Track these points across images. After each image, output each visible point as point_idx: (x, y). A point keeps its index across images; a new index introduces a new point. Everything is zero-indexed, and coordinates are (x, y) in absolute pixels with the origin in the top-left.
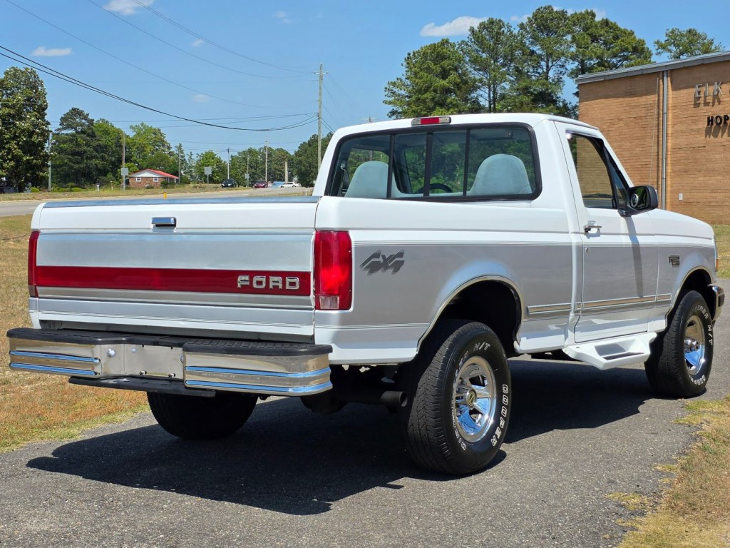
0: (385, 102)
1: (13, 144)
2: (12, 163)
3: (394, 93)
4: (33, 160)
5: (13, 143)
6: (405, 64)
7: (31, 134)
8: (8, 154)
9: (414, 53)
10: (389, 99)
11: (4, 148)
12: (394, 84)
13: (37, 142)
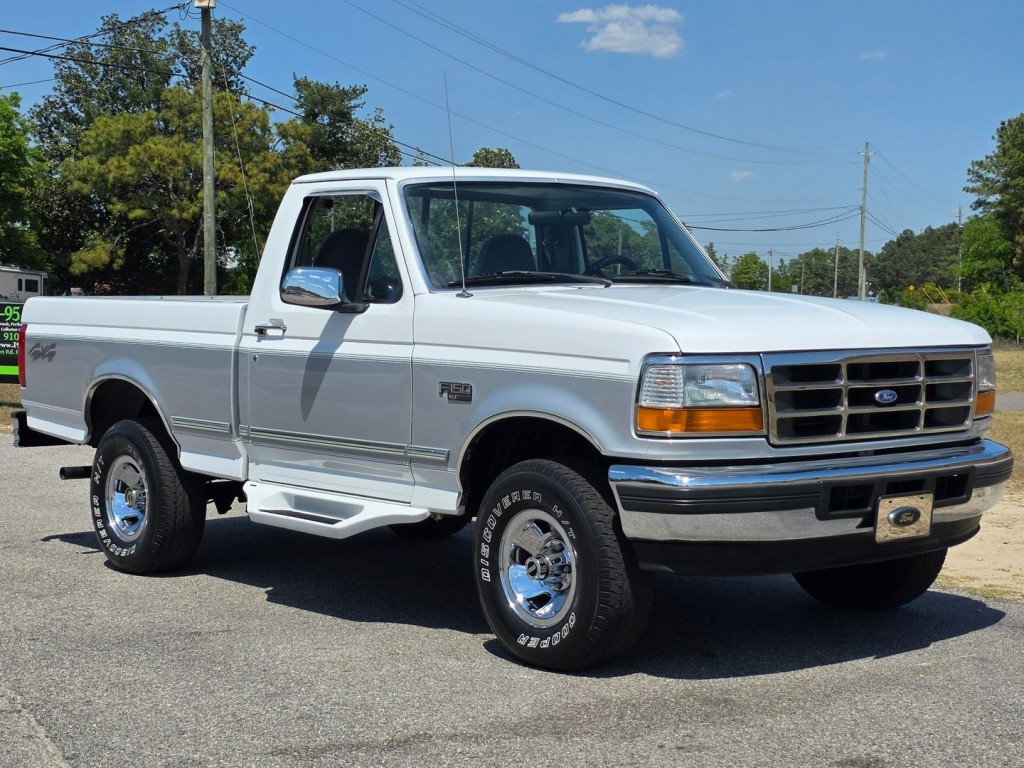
0: (967, 190)
3: (981, 176)
6: (996, 137)
9: (1010, 122)
10: (971, 185)
12: (980, 164)
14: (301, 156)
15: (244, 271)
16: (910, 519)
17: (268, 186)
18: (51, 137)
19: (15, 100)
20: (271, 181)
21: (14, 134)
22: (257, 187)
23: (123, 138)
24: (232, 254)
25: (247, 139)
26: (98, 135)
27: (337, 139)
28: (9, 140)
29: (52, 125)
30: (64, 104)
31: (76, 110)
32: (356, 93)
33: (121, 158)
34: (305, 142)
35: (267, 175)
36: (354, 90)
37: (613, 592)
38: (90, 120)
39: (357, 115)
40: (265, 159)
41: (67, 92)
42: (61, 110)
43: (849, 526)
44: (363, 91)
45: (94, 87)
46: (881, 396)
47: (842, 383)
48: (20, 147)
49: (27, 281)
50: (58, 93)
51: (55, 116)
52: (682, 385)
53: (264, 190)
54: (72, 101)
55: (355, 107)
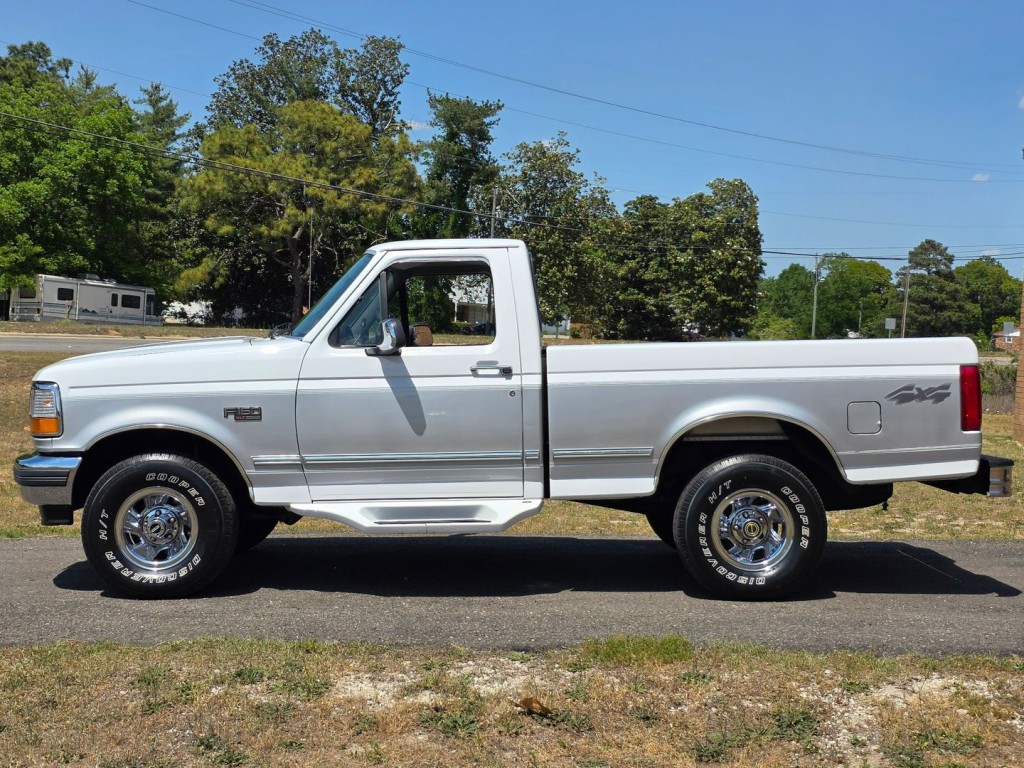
1: (706, 280)
2: (704, 305)
4: (731, 300)
5: (708, 277)
7: (732, 266)
8: (699, 292)
11: (695, 284)
13: (736, 277)
32: (490, 109)
44: (499, 108)
49: (124, 297)
55: (490, 124)
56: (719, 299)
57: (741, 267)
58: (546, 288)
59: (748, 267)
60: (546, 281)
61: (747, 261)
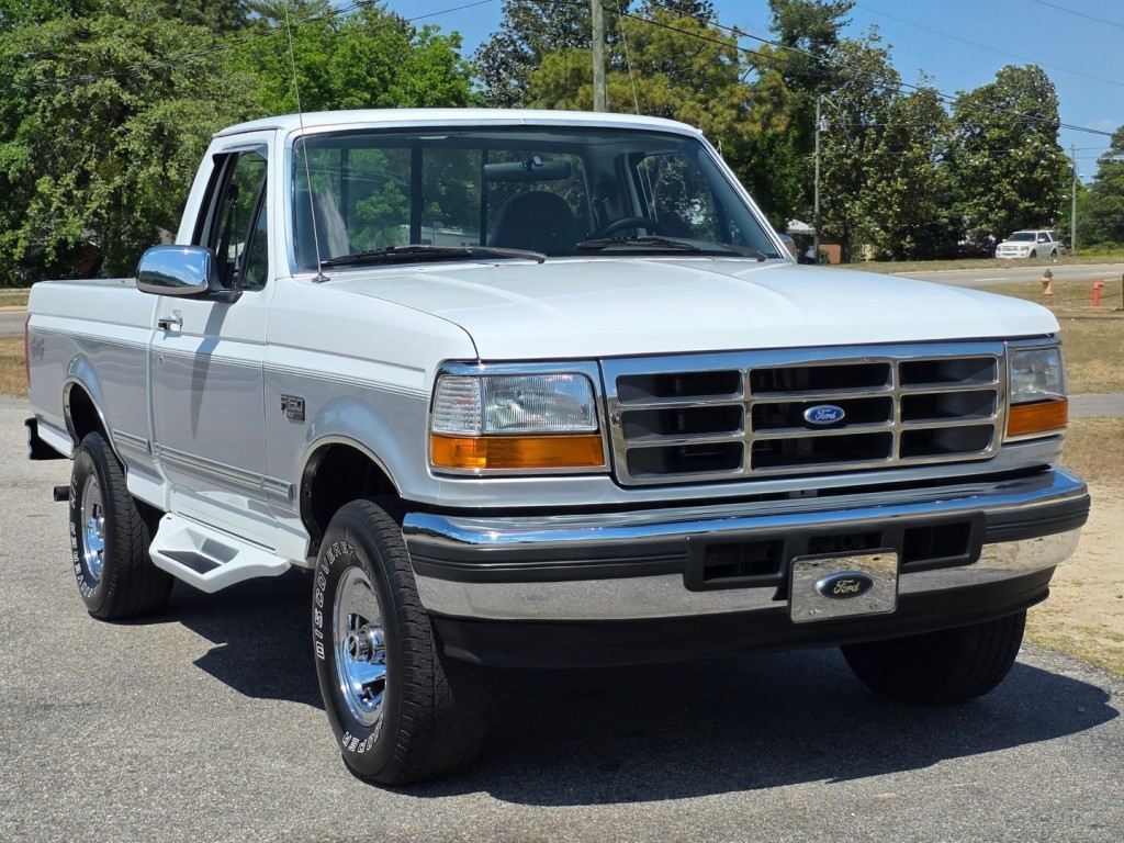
1: (1005, 184)
2: (1003, 213)
4: (1034, 207)
5: (1005, 181)
7: (1033, 166)
8: (997, 199)
11: (991, 190)
13: (1040, 179)
14: (774, 88)
15: (710, 227)
16: (855, 588)
17: (736, 125)
18: (499, 80)
19: (456, 40)
20: (739, 119)
21: (454, 78)
22: (723, 127)
23: (572, 77)
24: (698, 207)
25: (711, 71)
26: (545, 76)
27: (820, 66)
28: (448, 86)
29: (499, 67)
30: (513, 42)
31: (525, 48)
32: (841, 9)
33: (569, 101)
34: (779, 71)
35: (734, 112)
36: (839, 6)
37: (419, 684)
38: (539, 59)
39: (841, 35)
40: (732, 93)
41: (515, 28)
42: (509, 49)
43: (760, 598)
44: (850, 6)
45: (545, 20)
46: (813, 415)
47: (741, 398)
48: (460, 92)
50: (505, 30)
51: (503, 56)
52: (479, 404)
53: (731, 129)
54: (520, 38)
55: (840, 25)
56: (1021, 206)
57: (1043, 167)
58: (875, 205)
59: (1051, 166)
60: (875, 197)
61: (1050, 160)
